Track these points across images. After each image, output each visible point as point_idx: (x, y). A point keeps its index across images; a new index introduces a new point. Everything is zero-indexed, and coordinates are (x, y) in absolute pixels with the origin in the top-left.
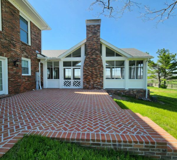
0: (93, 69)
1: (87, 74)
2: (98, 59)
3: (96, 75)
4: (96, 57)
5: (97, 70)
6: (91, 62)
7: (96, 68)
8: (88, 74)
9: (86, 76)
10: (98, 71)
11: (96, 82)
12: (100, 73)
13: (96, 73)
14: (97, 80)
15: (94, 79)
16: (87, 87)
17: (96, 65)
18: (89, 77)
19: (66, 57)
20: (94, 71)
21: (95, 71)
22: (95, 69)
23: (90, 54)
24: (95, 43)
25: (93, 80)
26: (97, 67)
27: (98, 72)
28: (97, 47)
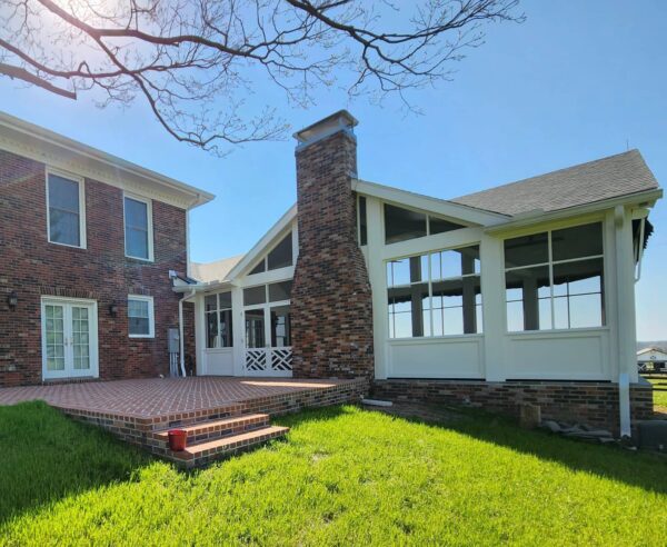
0: (321, 304)
1: (304, 323)
2: (338, 263)
3: (333, 323)
4: (333, 257)
5: (339, 305)
6: (316, 276)
7: (333, 296)
8: (307, 323)
9: (299, 329)
10: (342, 308)
11: (335, 351)
12: (351, 313)
13: (333, 318)
14: (338, 342)
15: (326, 339)
16: (305, 369)
17: (333, 284)
18: (310, 332)
19: (251, 273)
20: (325, 310)
21: (330, 309)
22: (331, 303)
23: (311, 247)
24: (328, 203)
25: (324, 345)
26: (338, 293)
27: (339, 311)
28: (334, 217)
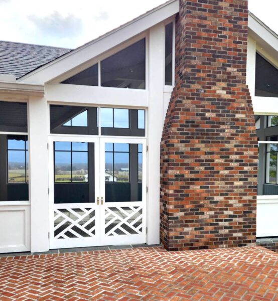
0: (212, 153)
1: (188, 175)
2: (235, 105)
3: (224, 178)
4: (229, 96)
5: (234, 157)
6: (208, 115)
7: (227, 146)
8: (193, 176)
9: (180, 183)
10: (237, 161)
11: (226, 213)
12: (246, 168)
13: (226, 172)
14: (231, 202)
15: (216, 198)
16: (188, 237)
17: (228, 131)
18: (196, 188)
20: (217, 161)
21: (222, 161)
22: (225, 154)
23: (202, 75)
25: (212, 206)
26: (234, 143)
27: (233, 164)
28: (233, 46)
